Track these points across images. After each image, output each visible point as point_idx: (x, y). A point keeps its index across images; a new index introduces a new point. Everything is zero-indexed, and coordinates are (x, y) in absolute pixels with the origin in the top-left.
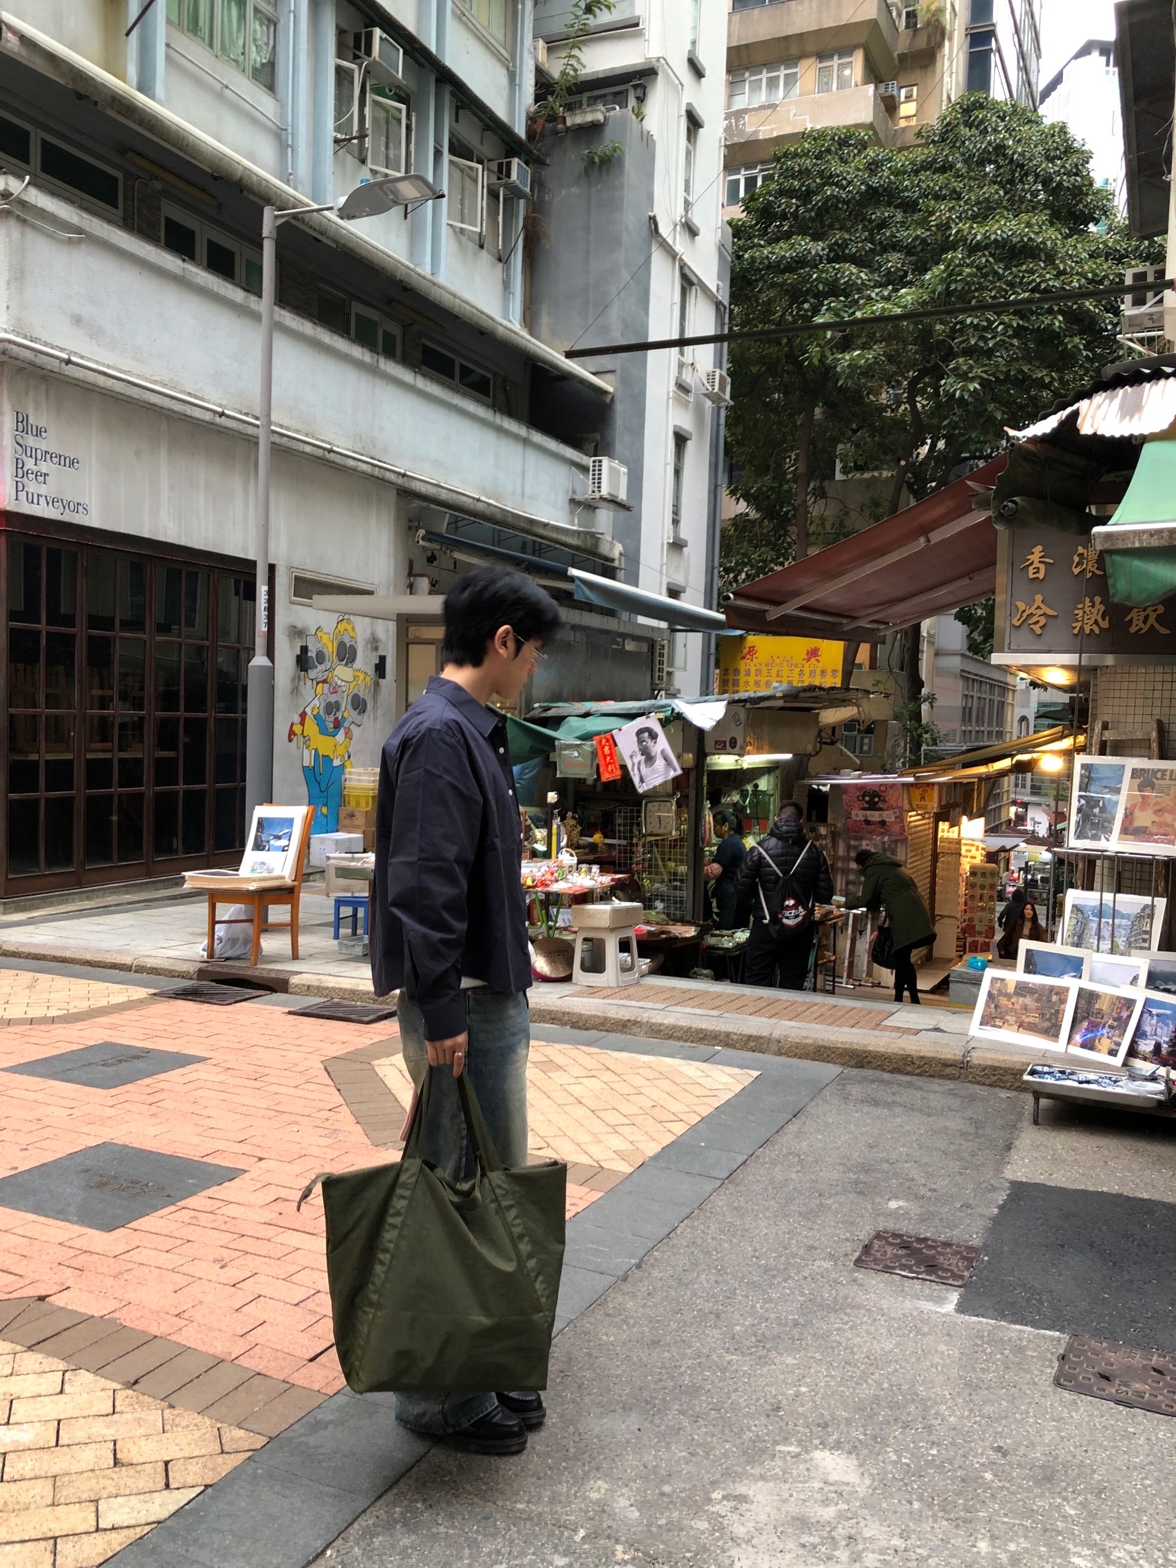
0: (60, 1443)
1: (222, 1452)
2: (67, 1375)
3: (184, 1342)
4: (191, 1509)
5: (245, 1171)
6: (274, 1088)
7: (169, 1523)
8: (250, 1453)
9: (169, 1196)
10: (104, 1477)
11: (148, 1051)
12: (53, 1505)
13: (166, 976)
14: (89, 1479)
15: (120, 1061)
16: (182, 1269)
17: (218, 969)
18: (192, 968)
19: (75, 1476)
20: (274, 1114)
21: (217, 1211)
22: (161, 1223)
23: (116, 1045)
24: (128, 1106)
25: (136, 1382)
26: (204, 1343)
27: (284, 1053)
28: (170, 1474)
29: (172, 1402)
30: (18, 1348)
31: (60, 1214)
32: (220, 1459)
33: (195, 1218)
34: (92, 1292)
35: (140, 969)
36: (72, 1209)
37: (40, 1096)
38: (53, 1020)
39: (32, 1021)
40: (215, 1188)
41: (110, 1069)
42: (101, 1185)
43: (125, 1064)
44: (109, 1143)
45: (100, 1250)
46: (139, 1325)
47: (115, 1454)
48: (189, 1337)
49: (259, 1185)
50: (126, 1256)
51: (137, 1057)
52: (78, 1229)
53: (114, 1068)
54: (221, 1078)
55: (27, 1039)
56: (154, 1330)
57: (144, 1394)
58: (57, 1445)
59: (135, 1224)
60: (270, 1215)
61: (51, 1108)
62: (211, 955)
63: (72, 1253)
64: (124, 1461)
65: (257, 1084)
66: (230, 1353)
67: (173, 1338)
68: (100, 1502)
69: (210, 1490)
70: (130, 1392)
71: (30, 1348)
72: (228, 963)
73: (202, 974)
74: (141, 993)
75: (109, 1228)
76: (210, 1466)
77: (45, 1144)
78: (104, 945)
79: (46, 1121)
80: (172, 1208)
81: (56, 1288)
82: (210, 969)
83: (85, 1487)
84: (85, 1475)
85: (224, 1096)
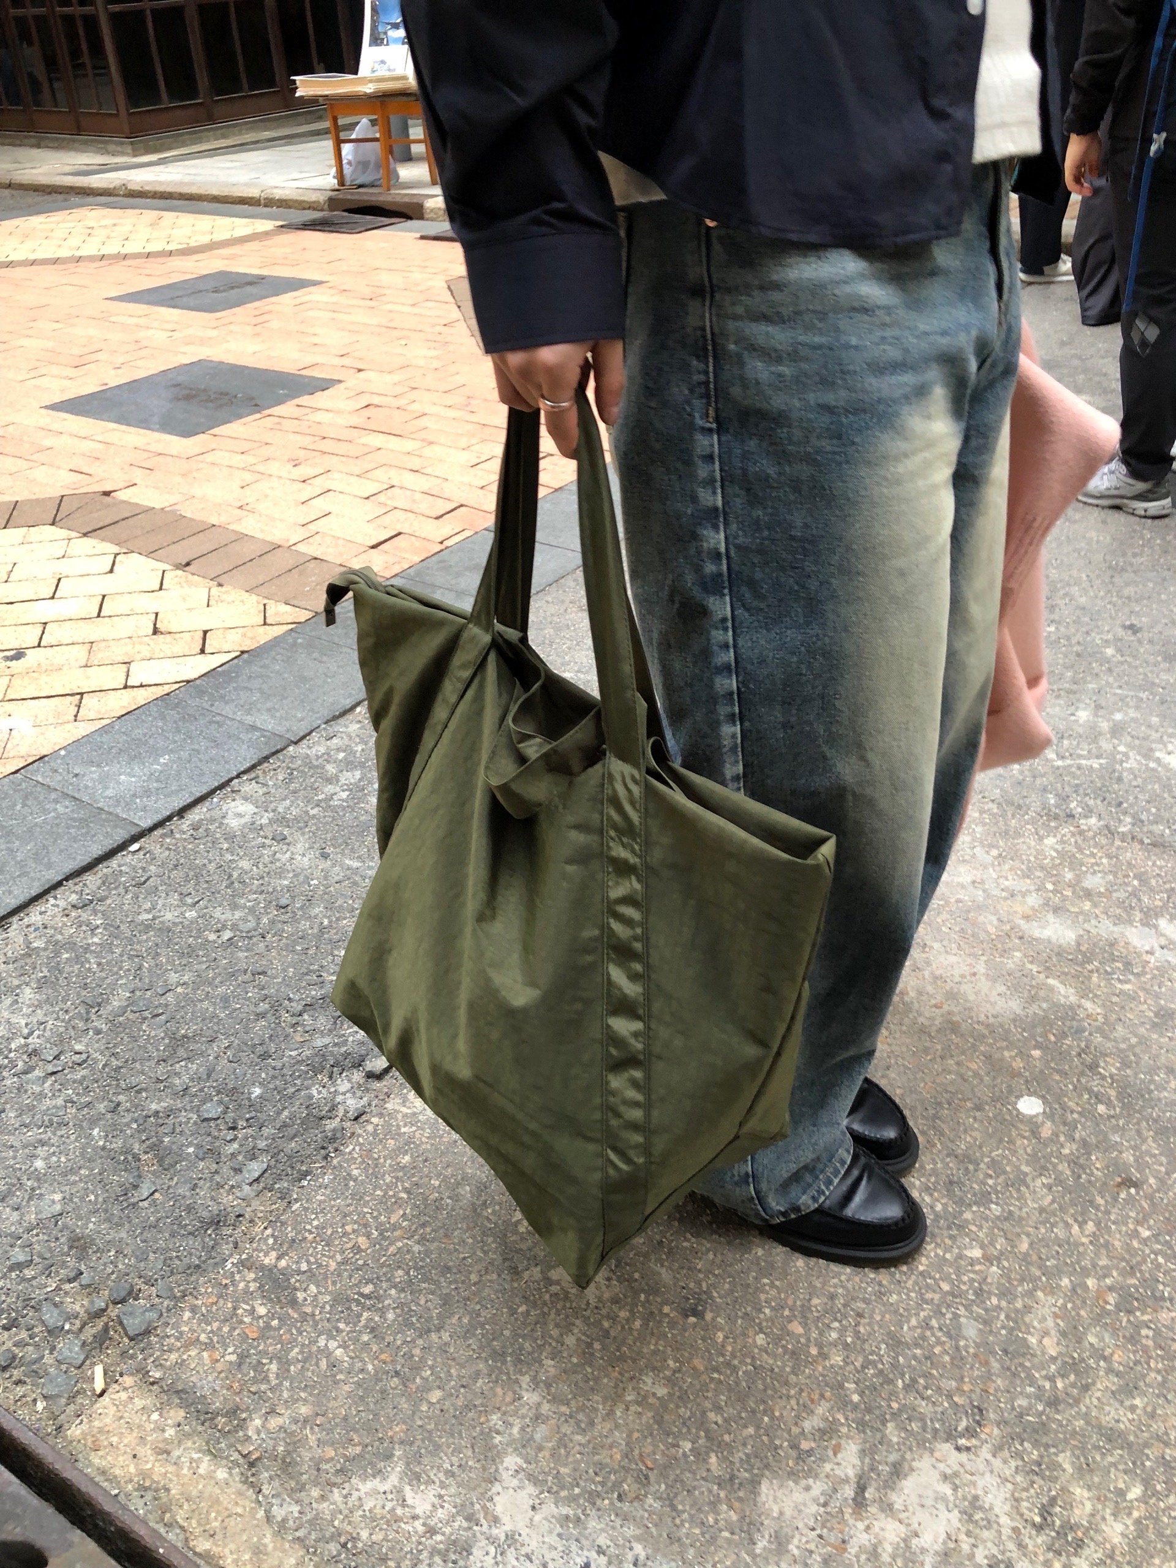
0: (102, 614)
1: (265, 624)
2: (118, 557)
3: (243, 531)
4: (224, 672)
5: (340, 381)
6: (389, 307)
7: (198, 682)
8: (293, 626)
9: (256, 405)
10: (140, 643)
11: (263, 278)
12: (86, 666)
13: (296, 208)
14: (126, 644)
15: (232, 288)
16: (255, 468)
17: (349, 197)
18: (321, 198)
19: (111, 643)
20: (384, 329)
21: (306, 418)
22: (242, 429)
23: (231, 273)
24: (232, 327)
25: (188, 564)
26: (262, 531)
27: (407, 274)
28: (207, 641)
29: (221, 582)
30: (74, 534)
31: (144, 423)
32: (262, 629)
33: (279, 423)
34: (157, 488)
35: (270, 203)
36: (156, 419)
37: (142, 321)
38: (171, 253)
39: (148, 255)
40: (306, 397)
41: (220, 295)
42: (188, 398)
43: (236, 290)
44: (205, 360)
45: (174, 453)
46: (198, 516)
47: (155, 625)
48: (249, 526)
49: (353, 393)
50: (200, 458)
51: (250, 284)
52: (157, 435)
53: (224, 294)
54: (334, 299)
55: (141, 271)
56: (214, 520)
57: (193, 574)
58: (99, 616)
59: (216, 431)
60: (356, 420)
61: (151, 333)
62: (342, 182)
63: (146, 455)
64: (162, 630)
65: (371, 303)
66: (288, 540)
67: (231, 527)
68: (133, 666)
69: (246, 656)
70: (180, 573)
71: (85, 535)
72: (361, 190)
73: (333, 203)
74: (268, 225)
75: (187, 434)
76: (249, 634)
77: (139, 363)
78: (233, 179)
79: (144, 343)
80: (258, 416)
81: (122, 485)
82: (341, 196)
83: (119, 652)
84: (123, 642)
85: (335, 315)
